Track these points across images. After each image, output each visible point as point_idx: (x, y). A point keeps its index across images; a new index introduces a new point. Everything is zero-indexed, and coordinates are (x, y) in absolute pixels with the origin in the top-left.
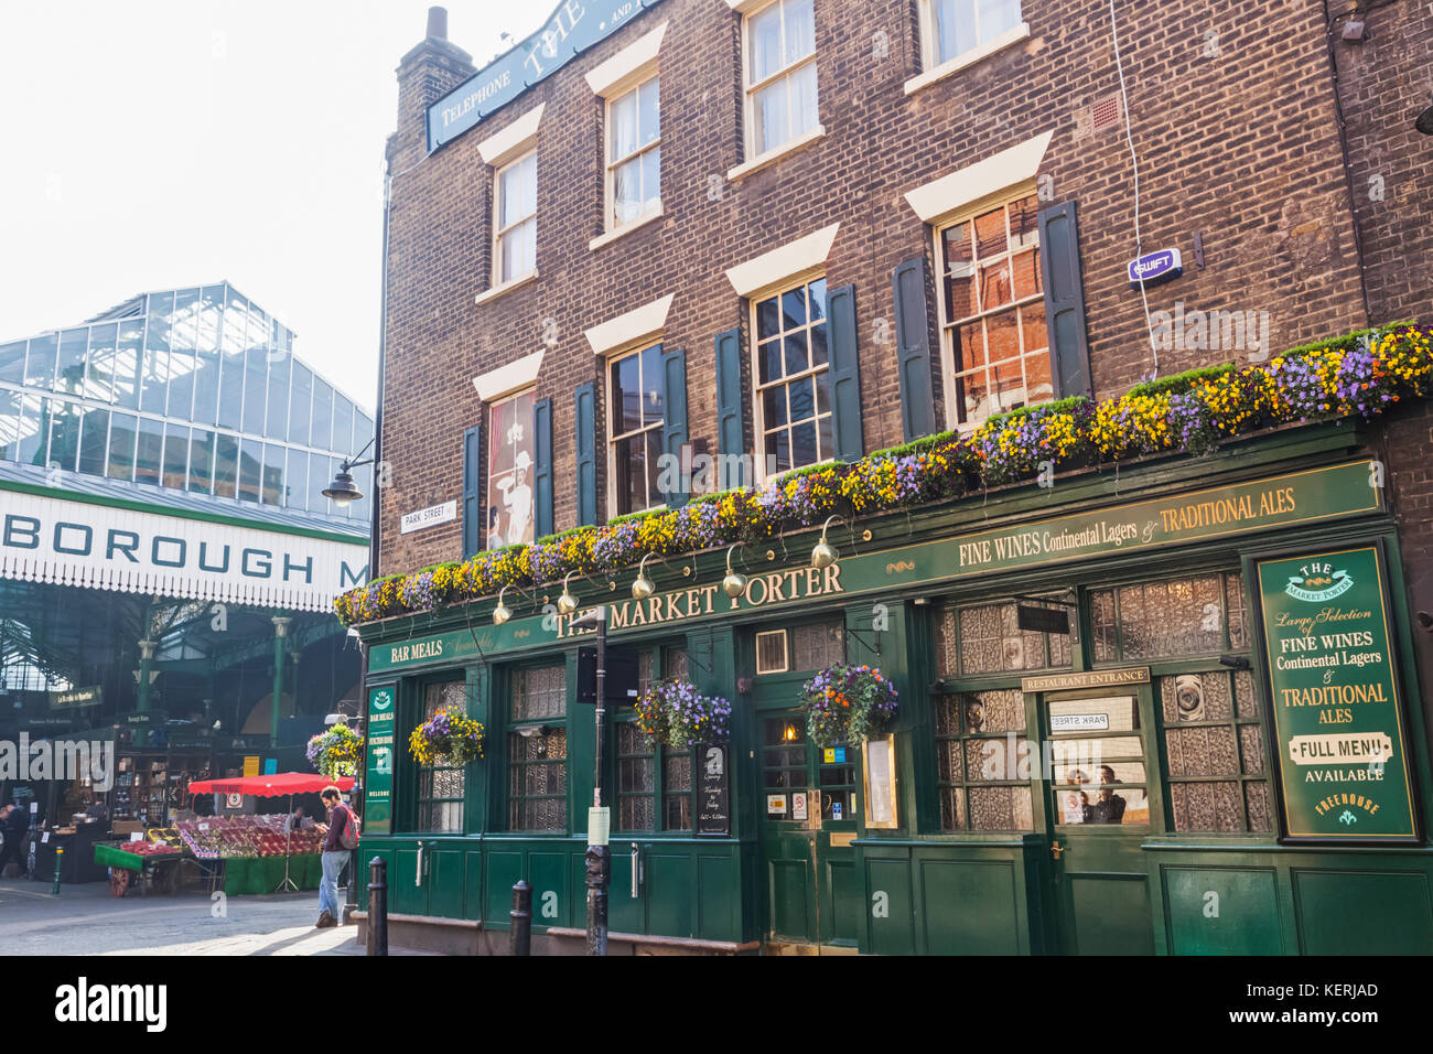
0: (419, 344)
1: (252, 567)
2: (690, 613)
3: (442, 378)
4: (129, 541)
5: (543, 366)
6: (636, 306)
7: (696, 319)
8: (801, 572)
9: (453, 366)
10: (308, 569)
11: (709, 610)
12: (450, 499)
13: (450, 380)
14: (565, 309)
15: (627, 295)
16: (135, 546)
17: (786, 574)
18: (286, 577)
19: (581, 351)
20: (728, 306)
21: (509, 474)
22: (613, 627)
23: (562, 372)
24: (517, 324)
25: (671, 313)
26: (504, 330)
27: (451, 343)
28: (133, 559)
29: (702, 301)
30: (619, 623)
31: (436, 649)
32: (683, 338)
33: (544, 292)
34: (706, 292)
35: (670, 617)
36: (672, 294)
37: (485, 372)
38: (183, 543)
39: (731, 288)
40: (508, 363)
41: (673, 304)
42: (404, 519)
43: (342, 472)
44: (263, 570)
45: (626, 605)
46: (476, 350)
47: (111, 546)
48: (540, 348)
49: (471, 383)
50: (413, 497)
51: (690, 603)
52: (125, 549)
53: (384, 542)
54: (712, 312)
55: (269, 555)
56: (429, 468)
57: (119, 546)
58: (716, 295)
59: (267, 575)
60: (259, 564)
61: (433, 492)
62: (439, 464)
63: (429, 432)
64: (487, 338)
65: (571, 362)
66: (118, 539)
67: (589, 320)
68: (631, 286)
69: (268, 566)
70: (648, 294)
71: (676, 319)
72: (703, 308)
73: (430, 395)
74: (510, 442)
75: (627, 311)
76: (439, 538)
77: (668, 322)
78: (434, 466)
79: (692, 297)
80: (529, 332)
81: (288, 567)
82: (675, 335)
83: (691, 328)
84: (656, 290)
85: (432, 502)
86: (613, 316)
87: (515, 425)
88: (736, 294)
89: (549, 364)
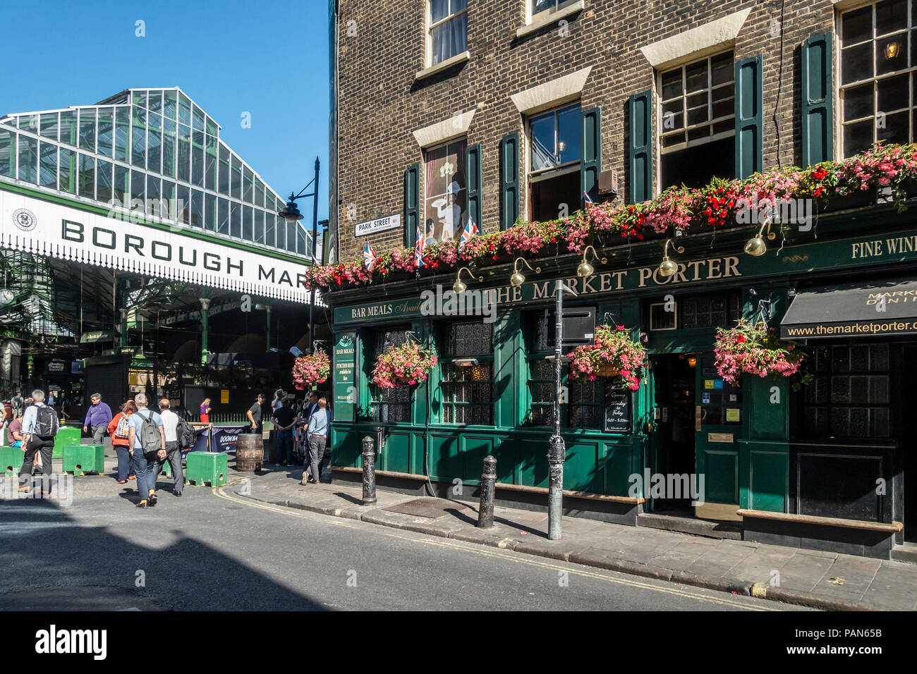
0: (367, 109)
1: (209, 264)
2: (603, 289)
3: (386, 132)
4: (138, 242)
5: (473, 122)
6: (557, 77)
7: (611, 85)
8: (704, 262)
9: (396, 123)
10: (241, 268)
11: (619, 287)
12: (395, 214)
13: (394, 133)
14: (493, 80)
15: (549, 69)
16: (142, 246)
17: (690, 264)
18: (229, 272)
19: (508, 110)
20: (641, 74)
21: (443, 197)
22: (535, 298)
23: (490, 126)
24: (451, 93)
25: (589, 80)
26: (440, 97)
27: (394, 107)
28: (141, 254)
29: (617, 71)
30: (540, 295)
31: (387, 310)
32: (599, 99)
33: (474, 69)
34: (621, 64)
35: (584, 292)
36: (591, 67)
37: (422, 127)
38: (169, 247)
39: (646, 61)
40: (442, 120)
41: (592, 73)
42: (357, 226)
43: (290, 201)
44: (216, 266)
45: (546, 283)
46: (415, 111)
47: (127, 245)
48: (471, 109)
49: (412, 135)
50: (364, 212)
51: (603, 282)
52: (136, 247)
53: (342, 241)
54: (626, 79)
55: (219, 258)
56: (378, 193)
57: (132, 245)
58: (632, 66)
59: (218, 269)
60: (213, 262)
61: (381, 209)
62: (385, 191)
63: (376, 169)
64: (425, 103)
65: (498, 118)
66: (131, 241)
67: (514, 88)
68: (552, 62)
69: (219, 264)
70: (568, 67)
71: (593, 85)
72: (618, 77)
73: (376, 144)
74: (443, 175)
75: (548, 80)
76: (386, 239)
77: (585, 87)
78: (381, 191)
79: (608, 68)
80: (461, 98)
81: (229, 266)
82: (592, 96)
83: (606, 92)
84: (575, 64)
85: (380, 215)
86: (536, 84)
87: (447, 164)
88: (649, 65)
89: (478, 120)
